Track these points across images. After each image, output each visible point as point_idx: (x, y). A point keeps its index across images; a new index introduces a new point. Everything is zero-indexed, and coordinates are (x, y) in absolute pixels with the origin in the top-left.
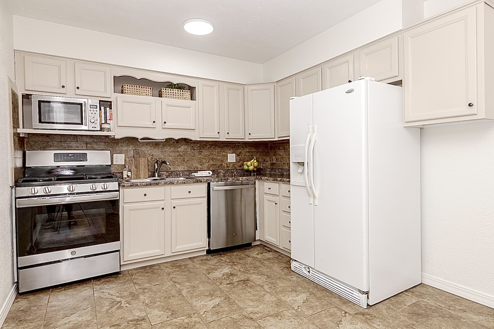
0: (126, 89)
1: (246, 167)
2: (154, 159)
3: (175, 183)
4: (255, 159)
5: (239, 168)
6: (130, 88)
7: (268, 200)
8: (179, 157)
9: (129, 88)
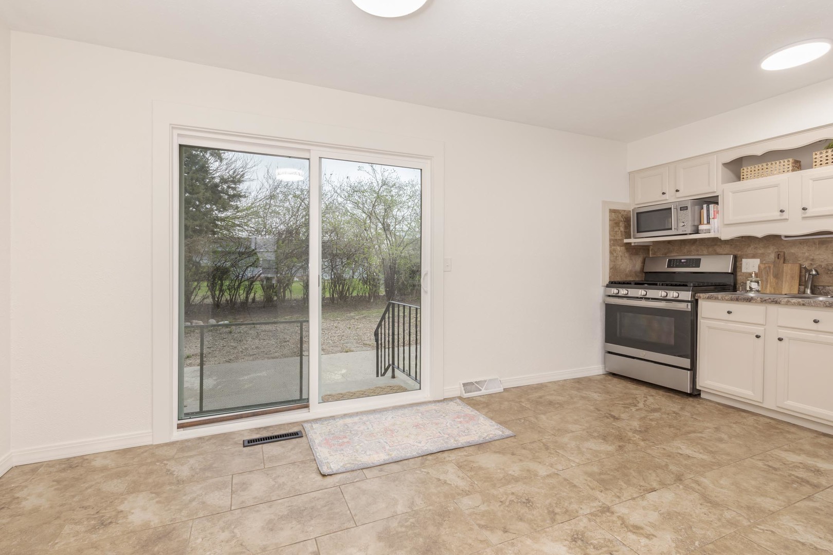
0: (745, 173)
3: (783, 303)
9: (750, 171)
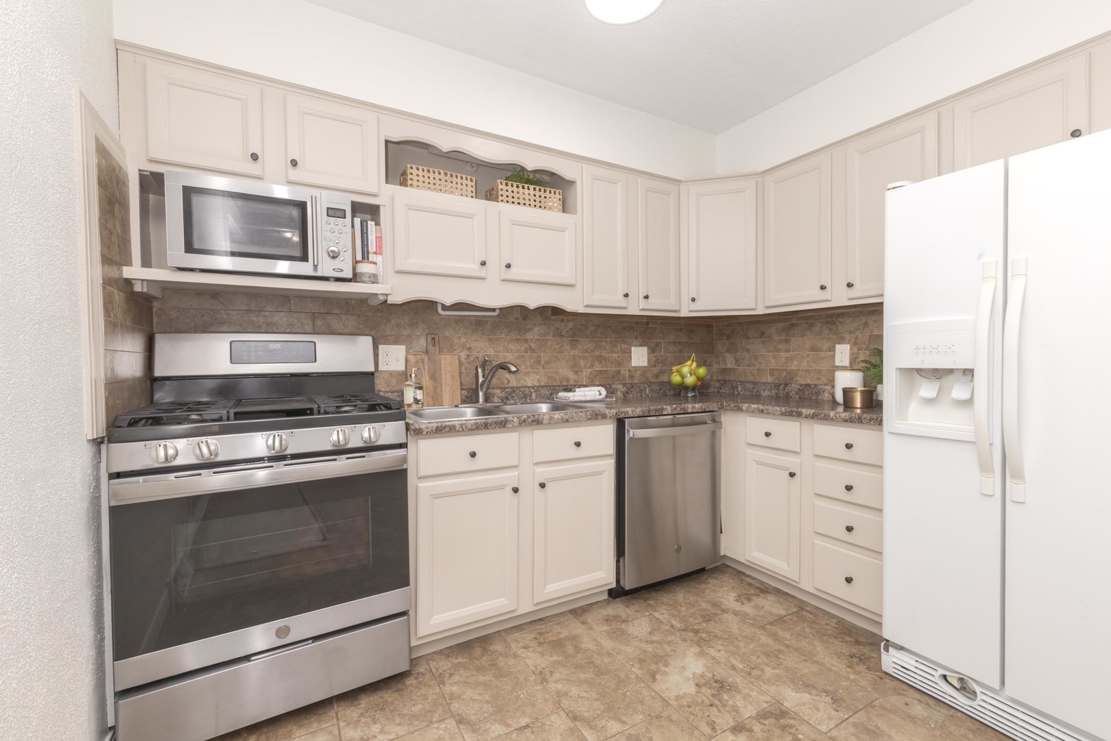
0: (415, 178)
1: (676, 379)
2: (472, 359)
3: (545, 422)
4: (693, 361)
5: (654, 380)
6: (424, 176)
7: (758, 463)
8: (529, 354)
9: (421, 176)
